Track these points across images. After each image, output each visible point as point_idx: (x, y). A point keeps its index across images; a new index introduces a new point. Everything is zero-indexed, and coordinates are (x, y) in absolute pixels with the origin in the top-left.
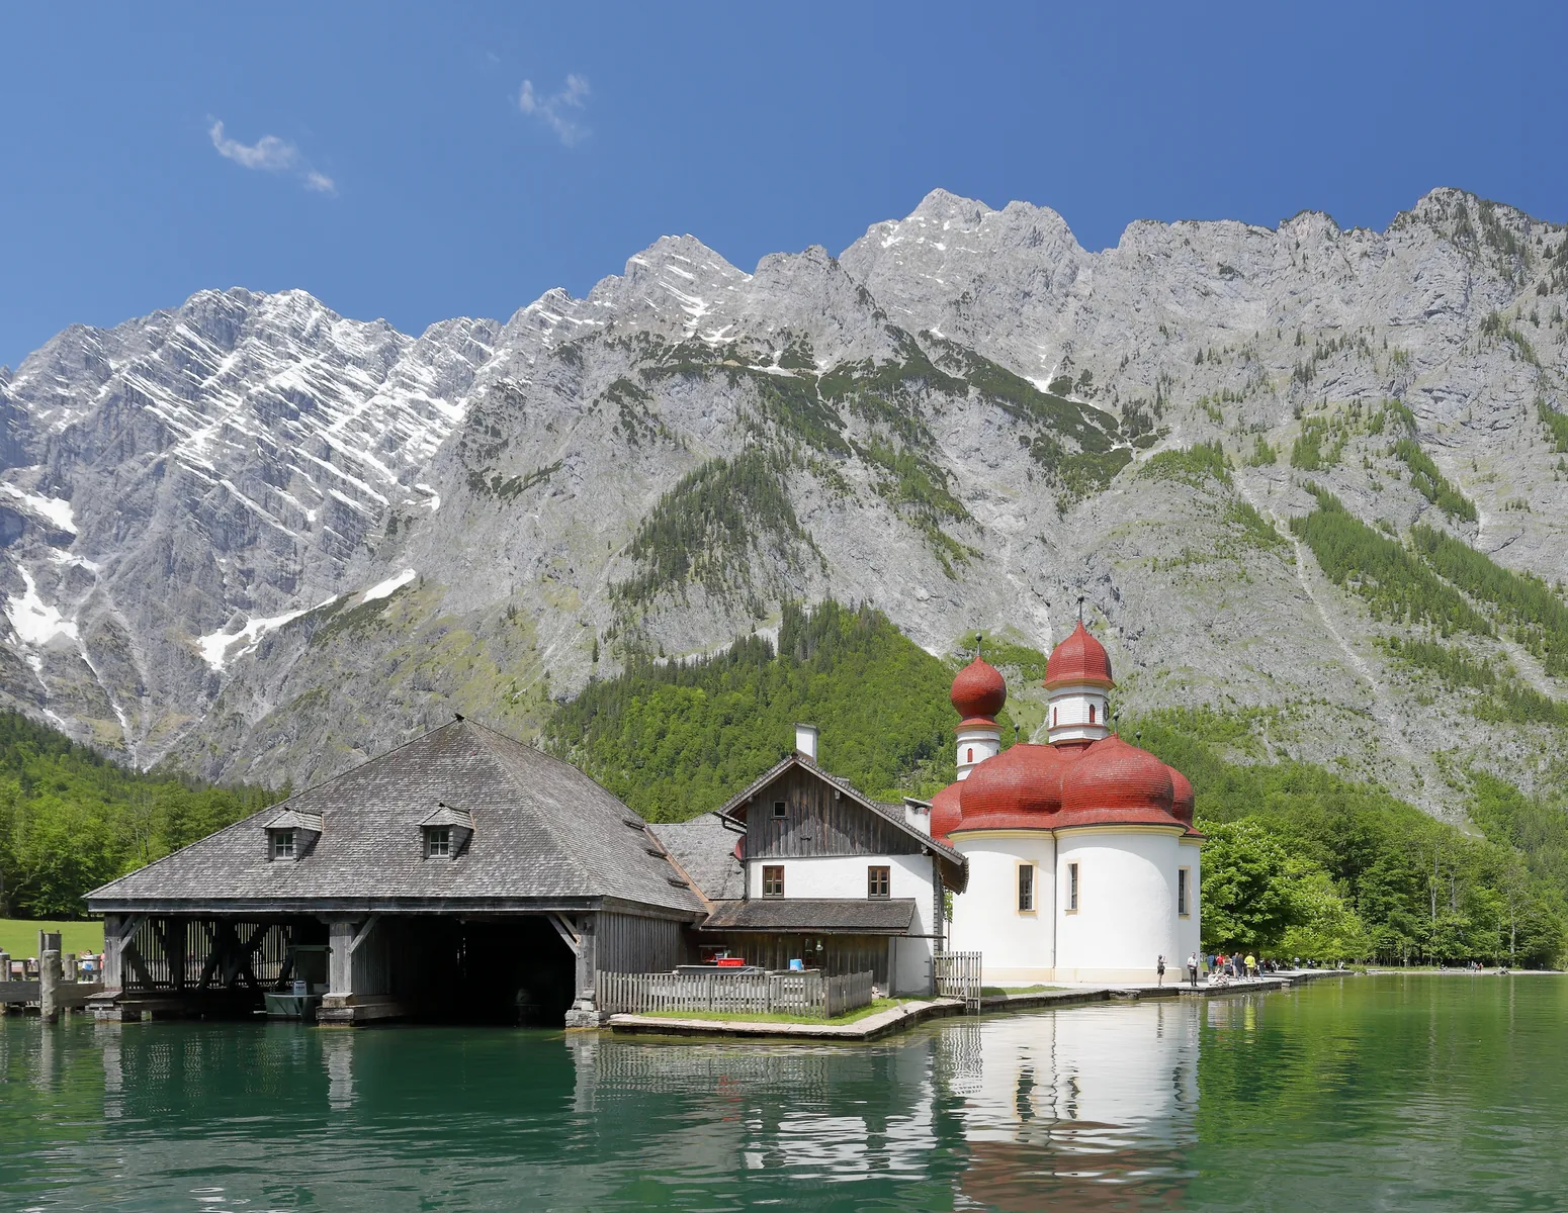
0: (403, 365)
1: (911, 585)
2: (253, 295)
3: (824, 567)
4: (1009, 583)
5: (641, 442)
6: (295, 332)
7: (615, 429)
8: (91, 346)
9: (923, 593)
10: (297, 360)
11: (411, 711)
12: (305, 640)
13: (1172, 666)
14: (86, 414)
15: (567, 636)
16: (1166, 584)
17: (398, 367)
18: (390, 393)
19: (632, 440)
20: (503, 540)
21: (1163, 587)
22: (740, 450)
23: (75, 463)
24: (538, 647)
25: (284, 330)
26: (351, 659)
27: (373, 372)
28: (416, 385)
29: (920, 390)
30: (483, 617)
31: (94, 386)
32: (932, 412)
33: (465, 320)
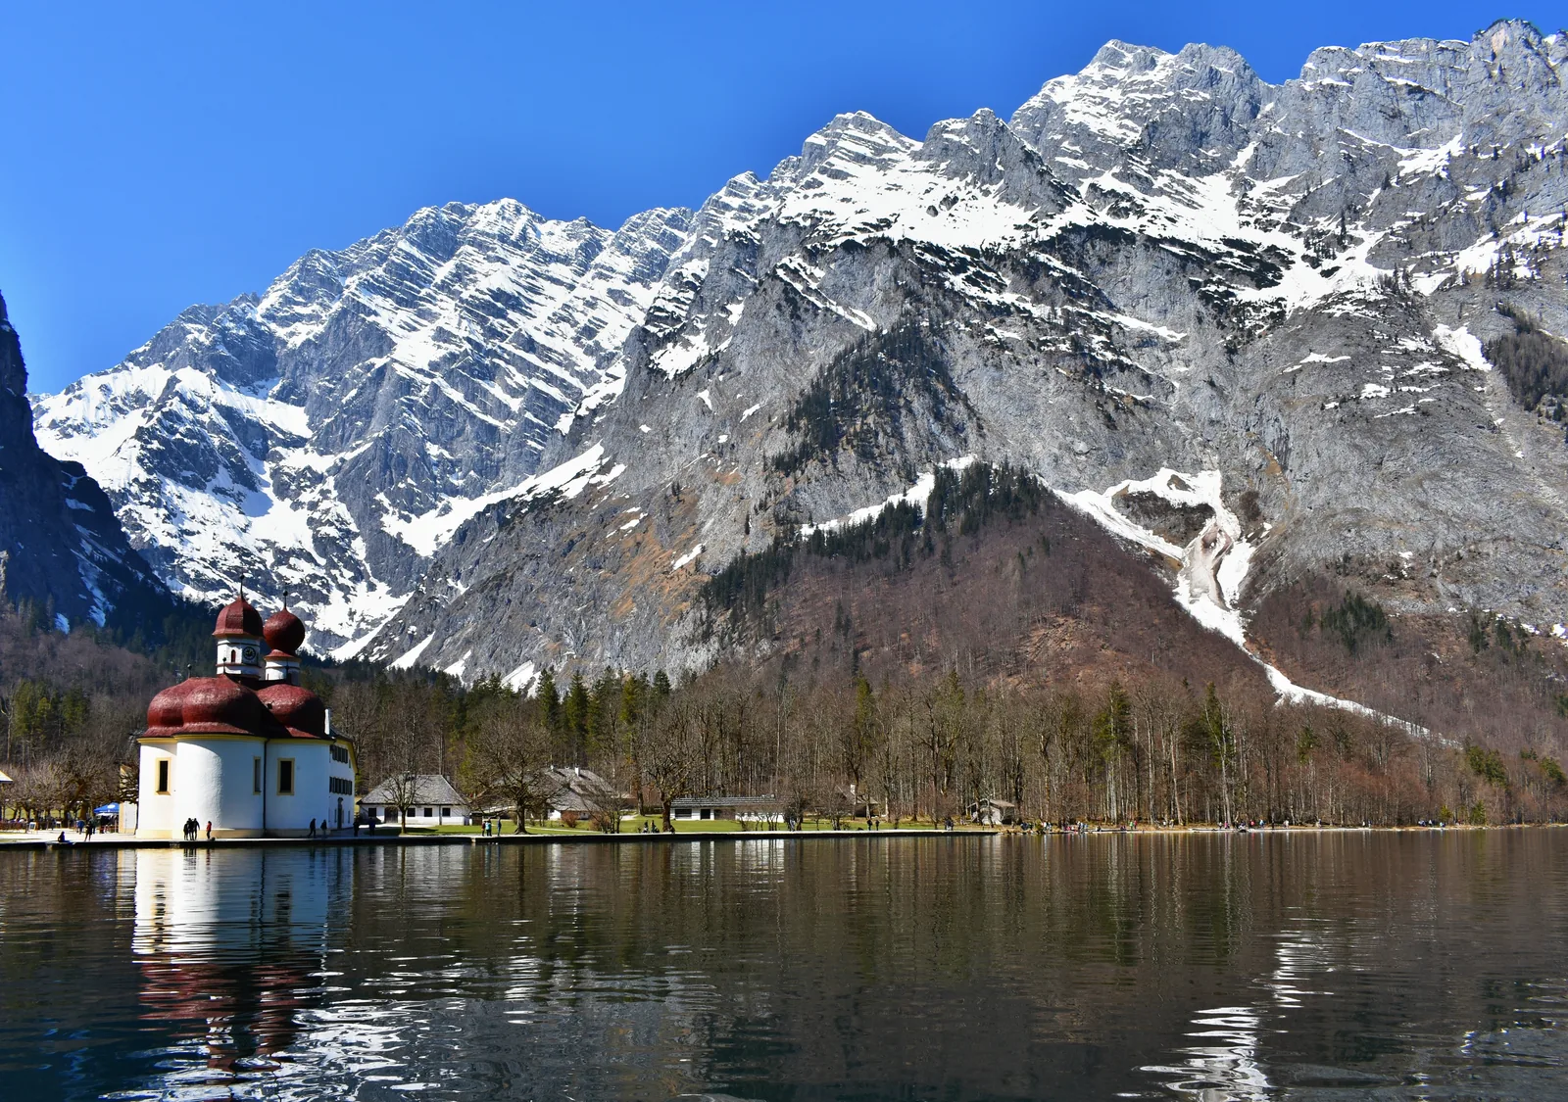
0: (602, 258)
1: (1069, 439)
2: (467, 207)
3: (980, 427)
4: (1177, 429)
5: (804, 316)
6: (503, 238)
7: (779, 307)
8: (325, 266)
9: (1081, 446)
10: (505, 262)
11: (581, 588)
12: (496, 524)
13: (1339, 508)
14: (319, 329)
15: (724, 511)
16: (1333, 421)
17: (597, 260)
18: (589, 285)
19: (795, 315)
20: (675, 419)
21: (1330, 425)
22: (897, 317)
23: (309, 374)
24: (698, 522)
25: (493, 236)
26: (534, 541)
27: (574, 267)
28: (613, 275)
29: (1084, 242)
30: (653, 494)
31: (328, 302)
32: (1096, 262)
33: (660, 210)
